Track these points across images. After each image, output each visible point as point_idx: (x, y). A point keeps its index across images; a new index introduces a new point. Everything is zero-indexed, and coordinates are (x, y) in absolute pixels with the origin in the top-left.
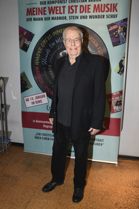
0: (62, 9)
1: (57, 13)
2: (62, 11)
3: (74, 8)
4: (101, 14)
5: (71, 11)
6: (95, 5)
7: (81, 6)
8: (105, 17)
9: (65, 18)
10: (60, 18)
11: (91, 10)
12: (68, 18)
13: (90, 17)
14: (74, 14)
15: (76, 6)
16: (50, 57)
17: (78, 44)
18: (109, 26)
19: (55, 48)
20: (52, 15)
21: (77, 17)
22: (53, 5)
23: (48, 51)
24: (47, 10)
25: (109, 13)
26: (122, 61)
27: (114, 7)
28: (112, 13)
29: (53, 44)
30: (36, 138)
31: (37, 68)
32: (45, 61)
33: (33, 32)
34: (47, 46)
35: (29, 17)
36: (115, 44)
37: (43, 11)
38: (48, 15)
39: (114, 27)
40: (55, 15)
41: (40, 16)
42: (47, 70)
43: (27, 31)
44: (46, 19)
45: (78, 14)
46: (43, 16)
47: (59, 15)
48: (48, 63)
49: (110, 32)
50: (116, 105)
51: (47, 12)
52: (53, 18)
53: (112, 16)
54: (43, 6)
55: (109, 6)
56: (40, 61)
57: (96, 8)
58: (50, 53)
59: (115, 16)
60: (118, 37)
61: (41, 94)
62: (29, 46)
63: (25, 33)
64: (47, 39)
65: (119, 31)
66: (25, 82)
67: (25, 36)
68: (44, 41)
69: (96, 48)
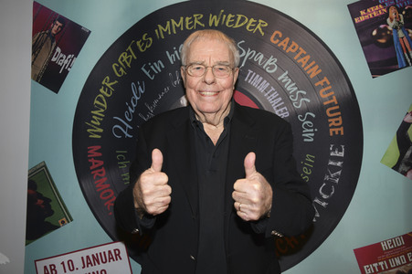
19: (162, 79)
23: (137, 92)
29: (158, 66)
31: (94, 151)
32: (124, 127)
34: (134, 73)
39: (374, 12)
43: (62, 19)
56: (107, 123)
60: (390, 41)
61: (105, 249)
62: (66, 72)
63: (55, 28)
64: (135, 48)
65: (391, 25)
66: (47, 201)
67: (53, 38)
68: (124, 56)
69: (311, 82)
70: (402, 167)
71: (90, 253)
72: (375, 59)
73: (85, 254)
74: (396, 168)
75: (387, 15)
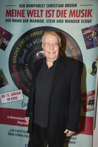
0: (40, 12)
1: (35, 16)
2: (40, 15)
3: (51, 12)
4: (76, 18)
5: (48, 15)
6: (71, 11)
7: (58, 11)
8: (80, 22)
9: (43, 21)
10: (38, 21)
11: (67, 15)
12: (45, 21)
13: (66, 21)
14: (51, 18)
15: (53, 11)
16: (27, 57)
17: (56, 49)
18: (83, 30)
20: (30, 18)
21: (54, 21)
22: (32, 9)
23: (25, 51)
24: (26, 12)
25: (84, 18)
26: (95, 63)
27: (89, 13)
28: (87, 18)
29: (31, 45)
30: (10, 134)
31: (14, 66)
32: (22, 60)
33: (12, 33)
34: (24, 46)
35: (8, 18)
36: (88, 47)
37: (22, 14)
38: (26, 18)
39: (89, 31)
40: (33, 18)
41: (19, 18)
42: (24, 69)
43: (6, 31)
44: (24, 21)
45: (55, 18)
46: (22, 18)
47: (37, 18)
48: (25, 62)
49: (85, 36)
50: (89, 104)
51: (26, 15)
52: (31, 21)
53: (86, 21)
54: (22, 9)
55: (84, 12)
56: (17, 59)
57: (72, 13)
58: (28, 53)
59: (90, 21)
60: (92, 40)
61: (17, 91)
62: (7, 46)
63: (4, 33)
64: (25, 40)
65: (93, 35)
66: (2, 79)
67: (3, 36)
68: (22, 42)
69: (71, 50)
70: (93, 74)
71: (13, 92)
72: (88, 44)
73: (12, 92)
74: (91, 74)
75: (92, 32)
